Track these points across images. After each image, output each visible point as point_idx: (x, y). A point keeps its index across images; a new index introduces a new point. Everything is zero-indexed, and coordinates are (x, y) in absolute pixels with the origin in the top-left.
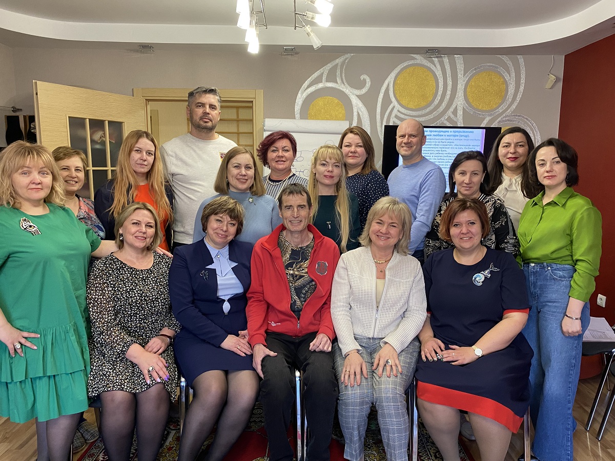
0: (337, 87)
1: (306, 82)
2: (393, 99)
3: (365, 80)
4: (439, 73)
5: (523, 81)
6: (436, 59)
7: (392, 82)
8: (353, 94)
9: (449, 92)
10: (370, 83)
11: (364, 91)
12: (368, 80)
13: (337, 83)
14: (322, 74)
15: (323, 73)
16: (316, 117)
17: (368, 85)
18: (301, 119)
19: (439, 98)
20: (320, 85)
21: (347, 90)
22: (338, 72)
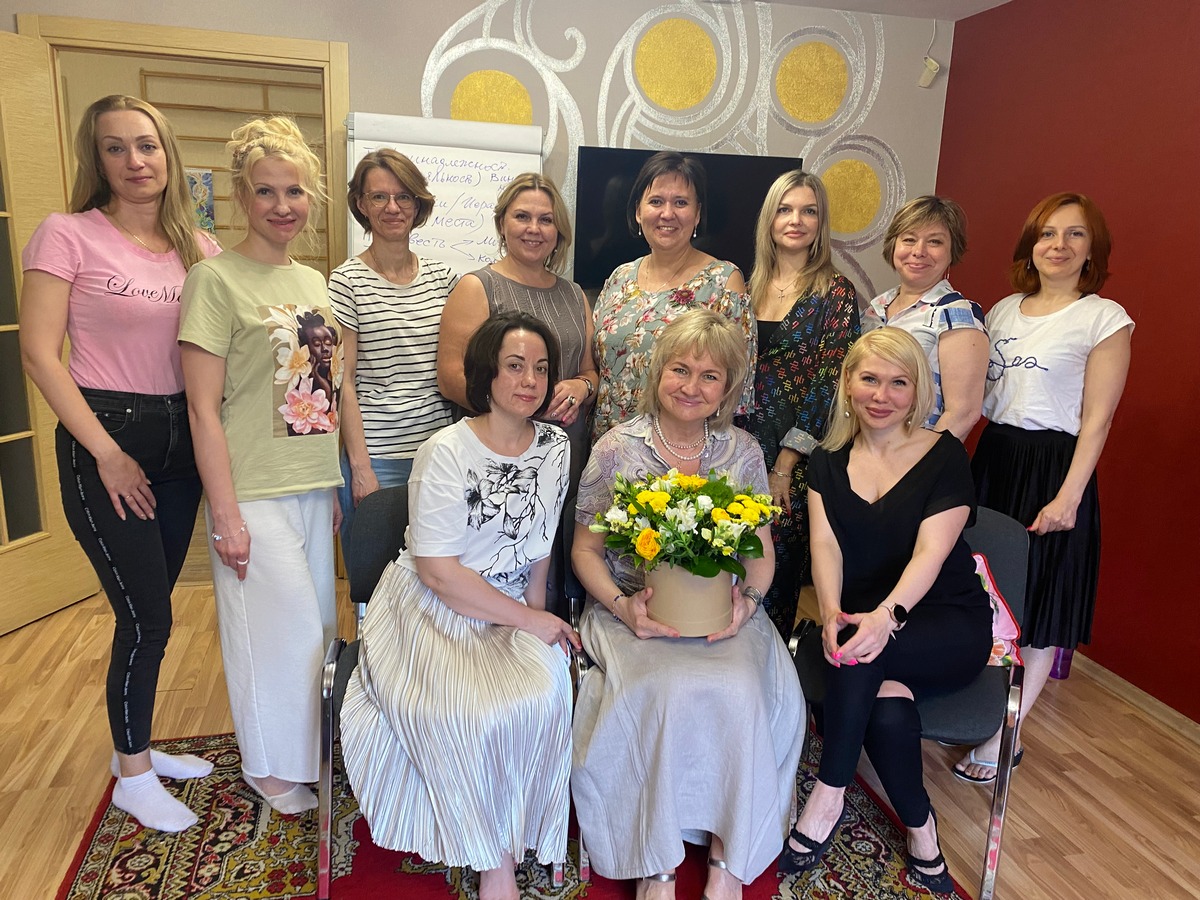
0: (515, 51)
1: (447, 33)
2: (632, 87)
3: (573, 40)
4: (724, 37)
5: (880, 68)
6: (720, 7)
7: (631, 48)
8: (549, 69)
9: (742, 81)
10: (585, 47)
11: (571, 64)
12: (581, 40)
13: (514, 41)
14: (482, 18)
15: (483, 16)
16: (467, 115)
17: (581, 50)
18: (435, 117)
19: (723, 92)
20: (478, 44)
21: (536, 58)
22: (517, 19)
